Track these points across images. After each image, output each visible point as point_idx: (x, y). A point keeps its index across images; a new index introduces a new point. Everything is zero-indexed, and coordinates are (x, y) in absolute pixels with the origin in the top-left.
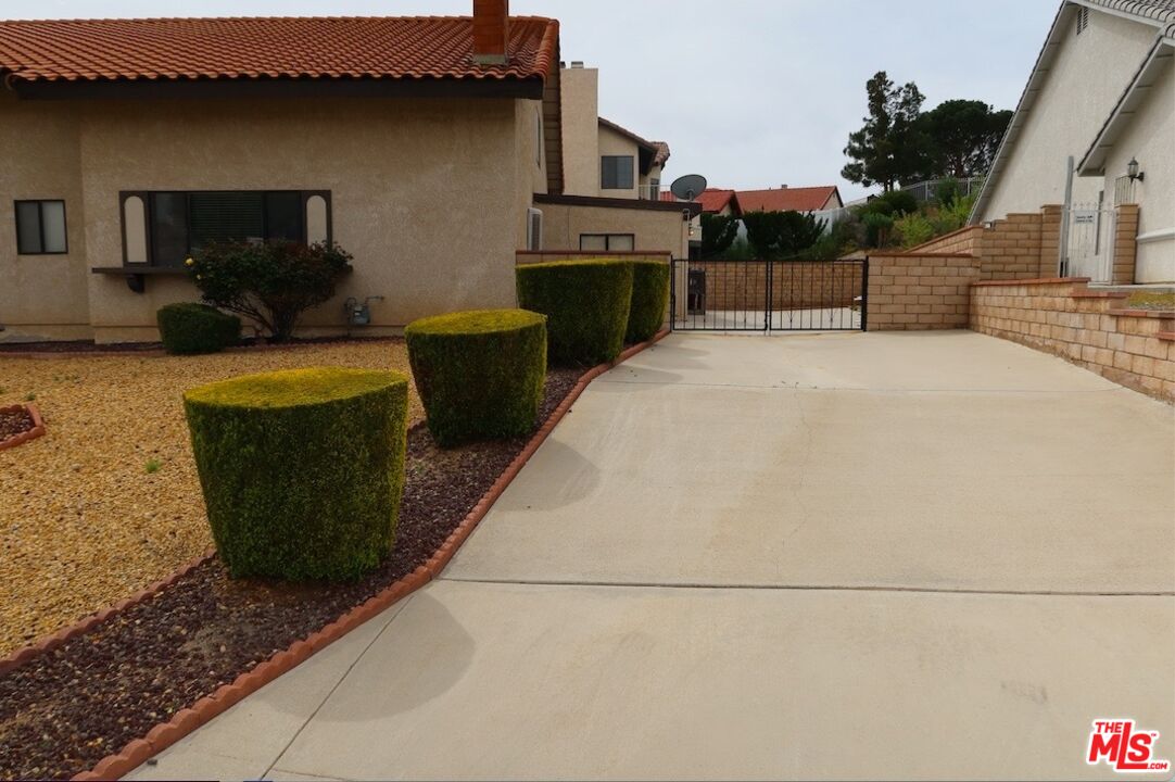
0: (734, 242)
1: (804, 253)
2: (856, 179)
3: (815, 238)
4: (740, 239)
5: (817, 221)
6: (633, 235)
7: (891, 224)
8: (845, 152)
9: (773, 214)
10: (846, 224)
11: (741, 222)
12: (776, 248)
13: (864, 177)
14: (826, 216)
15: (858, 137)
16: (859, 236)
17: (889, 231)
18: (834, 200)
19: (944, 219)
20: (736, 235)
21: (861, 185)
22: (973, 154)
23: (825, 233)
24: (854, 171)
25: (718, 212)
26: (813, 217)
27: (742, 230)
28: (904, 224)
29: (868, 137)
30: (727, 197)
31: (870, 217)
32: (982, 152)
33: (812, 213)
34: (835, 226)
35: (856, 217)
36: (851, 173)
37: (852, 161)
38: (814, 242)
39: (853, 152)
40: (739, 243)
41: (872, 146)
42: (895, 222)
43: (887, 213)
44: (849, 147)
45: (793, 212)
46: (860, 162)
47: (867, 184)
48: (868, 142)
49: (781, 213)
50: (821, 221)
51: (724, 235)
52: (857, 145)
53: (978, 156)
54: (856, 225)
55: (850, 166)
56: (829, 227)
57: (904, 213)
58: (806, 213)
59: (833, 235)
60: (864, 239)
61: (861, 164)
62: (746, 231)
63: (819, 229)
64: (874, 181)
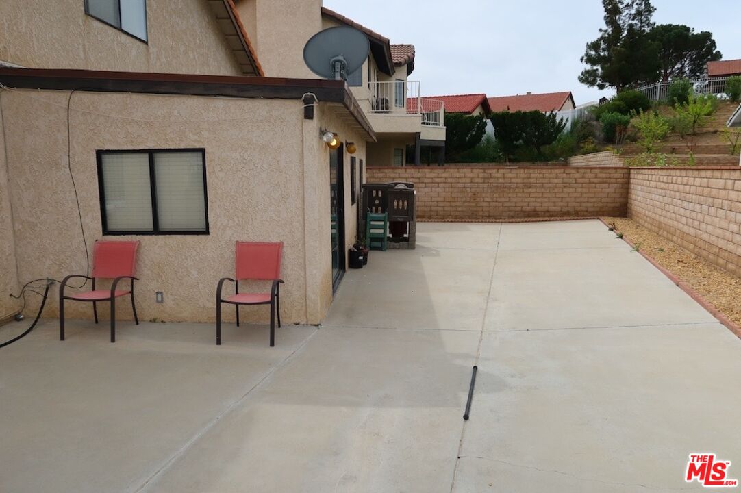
0: (483, 139)
1: (545, 149)
2: (592, 83)
3: (556, 136)
4: (488, 137)
5: (558, 119)
6: (202, 151)
7: (628, 122)
8: (582, 60)
9: (518, 114)
10: (586, 123)
11: (489, 121)
12: (520, 144)
13: (599, 81)
14: (565, 115)
15: (594, 46)
16: (597, 133)
17: (626, 128)
18: (569, 103)
19: (678, 117)
20: (485, 132)
21: (596, 88)
22: (676, 67)
23: (565, 131)
24: (590, 76)
25: (469, 113)
26: (555, 116)
27: (490, 128)
28: (638, 121)
29: (603, 46)
30: (479, 100)
31: (607, 116)
32: (683, 65)
33: (554, 113)
34: (574, 124)
35: (594, 116)
36: (588, 78)
37: (588, 67)
38: (555, 139)
39: (590, 60)
40: (488, 140)
41: (606, 53)
42: (631, 120)
43: (624, 111)
44: (586, 55)
45: (536, 112)
46: (595, 68)
47: (601, 87)
48: (604, 50)
49: (525, 113)
50: (562, 120)
51: (474, 133)
52: (593, 53)
53: (681, 69)
54: (595, 123)
55: (587, 72)
56: (569, 125)
57: (641, 112)
58: (548, 114)
59: (572, 131)
60: (602, 135)
61: (597, 70)
62: (494, 129)
63: (559, 128)
64: (607, 84)
